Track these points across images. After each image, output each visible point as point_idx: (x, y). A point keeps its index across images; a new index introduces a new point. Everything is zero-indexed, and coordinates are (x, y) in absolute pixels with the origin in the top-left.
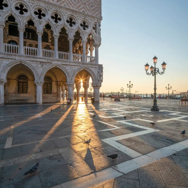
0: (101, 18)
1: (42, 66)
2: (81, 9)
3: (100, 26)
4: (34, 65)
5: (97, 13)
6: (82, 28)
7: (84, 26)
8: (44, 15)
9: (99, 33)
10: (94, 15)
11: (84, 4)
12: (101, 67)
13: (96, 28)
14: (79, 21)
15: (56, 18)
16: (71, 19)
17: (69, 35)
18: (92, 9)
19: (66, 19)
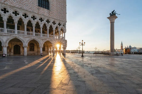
0: (66, 22)
1: (43, 40)
2: (58, 18)
3: (66, 24)
4: (39, 40)
5: (65, 19)
6: (58, 25)
7: (59, 24)
8: (43, 20)
9: (66, 28)
10: (63, 20)
11: (60, 16)
12: (66, 41)
13: (64, 25)
14: (57, 23)
15: (48, 21)
16: (54, 22)
17: (53, 28)
18: (63, 18)
19: (52, 22)
